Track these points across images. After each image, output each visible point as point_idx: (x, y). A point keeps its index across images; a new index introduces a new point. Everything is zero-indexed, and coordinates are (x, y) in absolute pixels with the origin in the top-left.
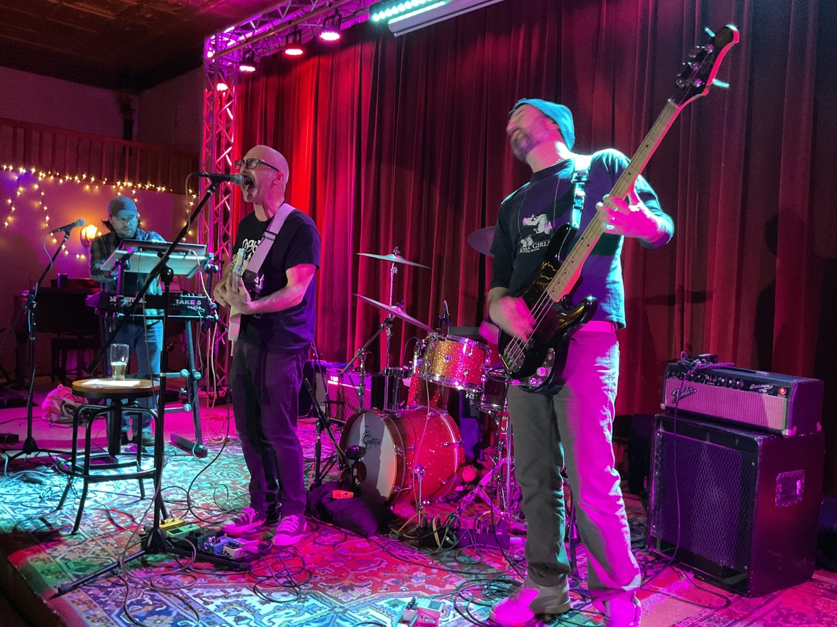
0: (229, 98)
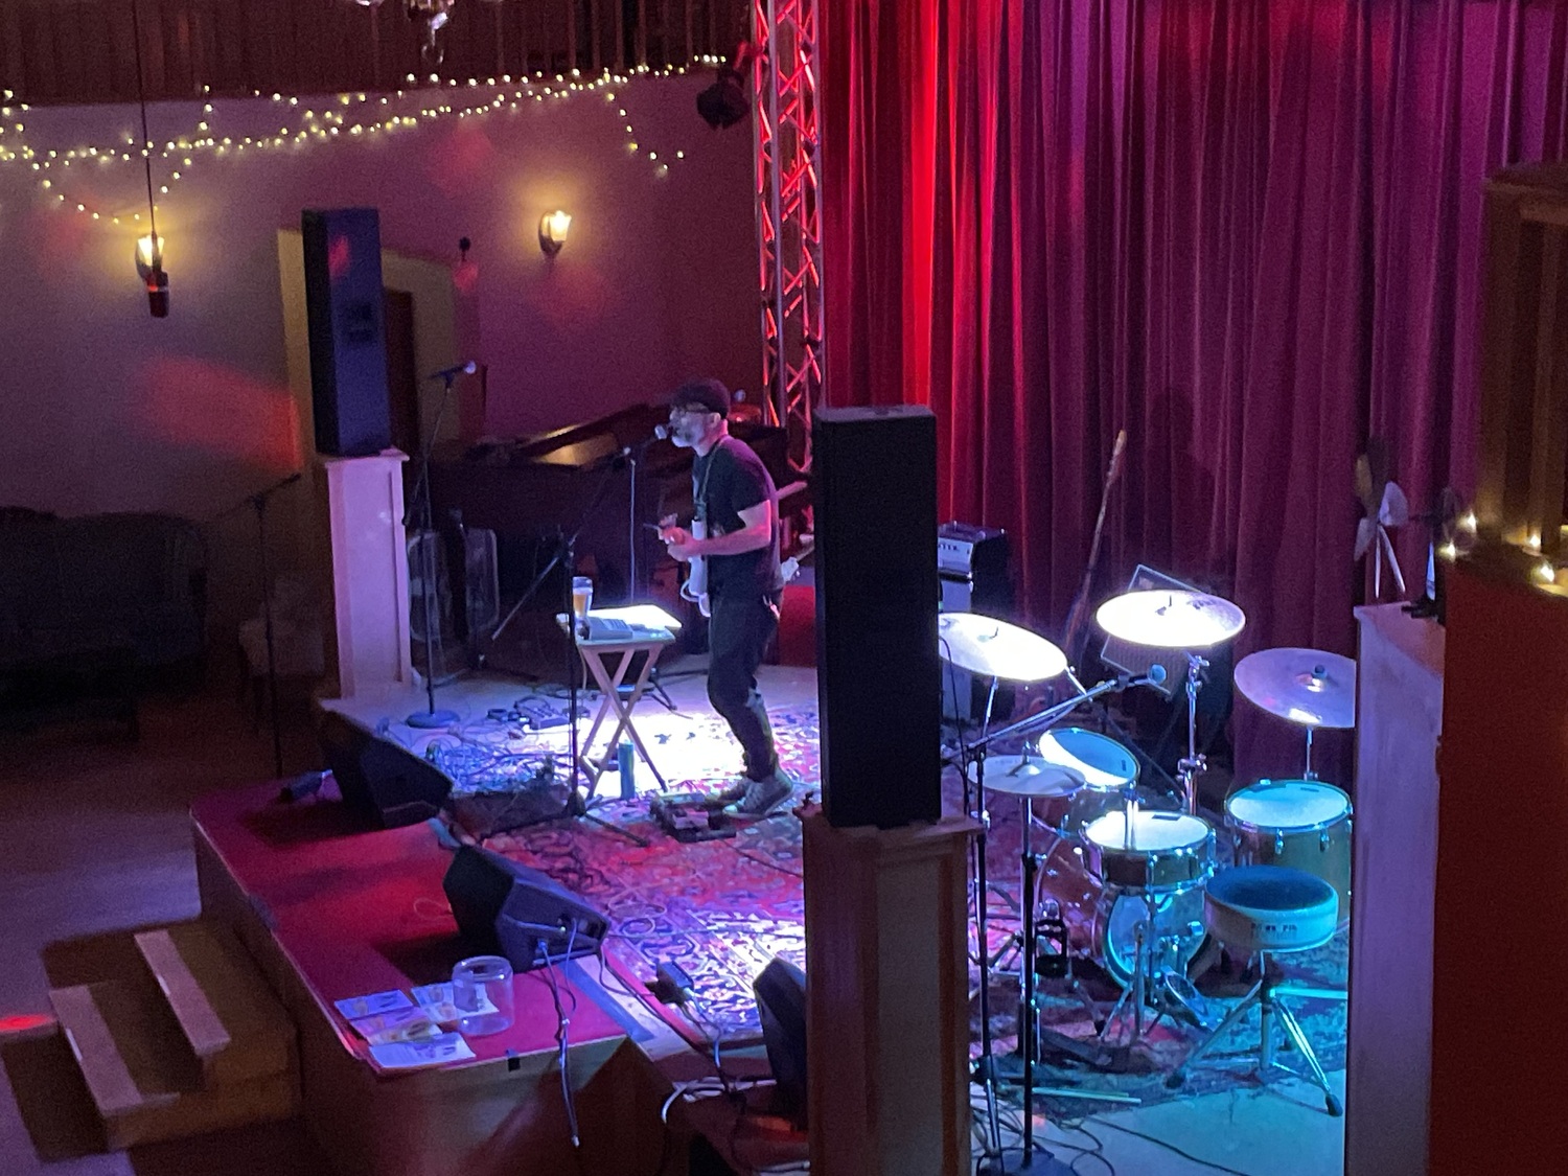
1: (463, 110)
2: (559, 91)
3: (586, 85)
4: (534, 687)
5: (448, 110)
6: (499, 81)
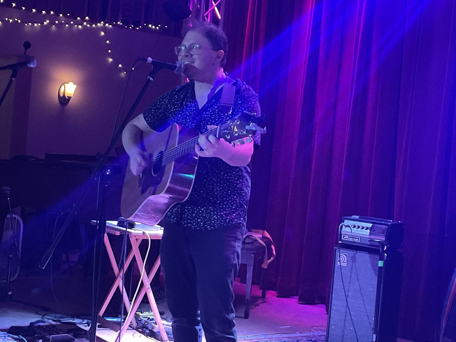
1: (27, 23)
2: (78, 25)
3: (91, 25)
4: (43, 316)
5: (19, 21)
6: (48, 12)
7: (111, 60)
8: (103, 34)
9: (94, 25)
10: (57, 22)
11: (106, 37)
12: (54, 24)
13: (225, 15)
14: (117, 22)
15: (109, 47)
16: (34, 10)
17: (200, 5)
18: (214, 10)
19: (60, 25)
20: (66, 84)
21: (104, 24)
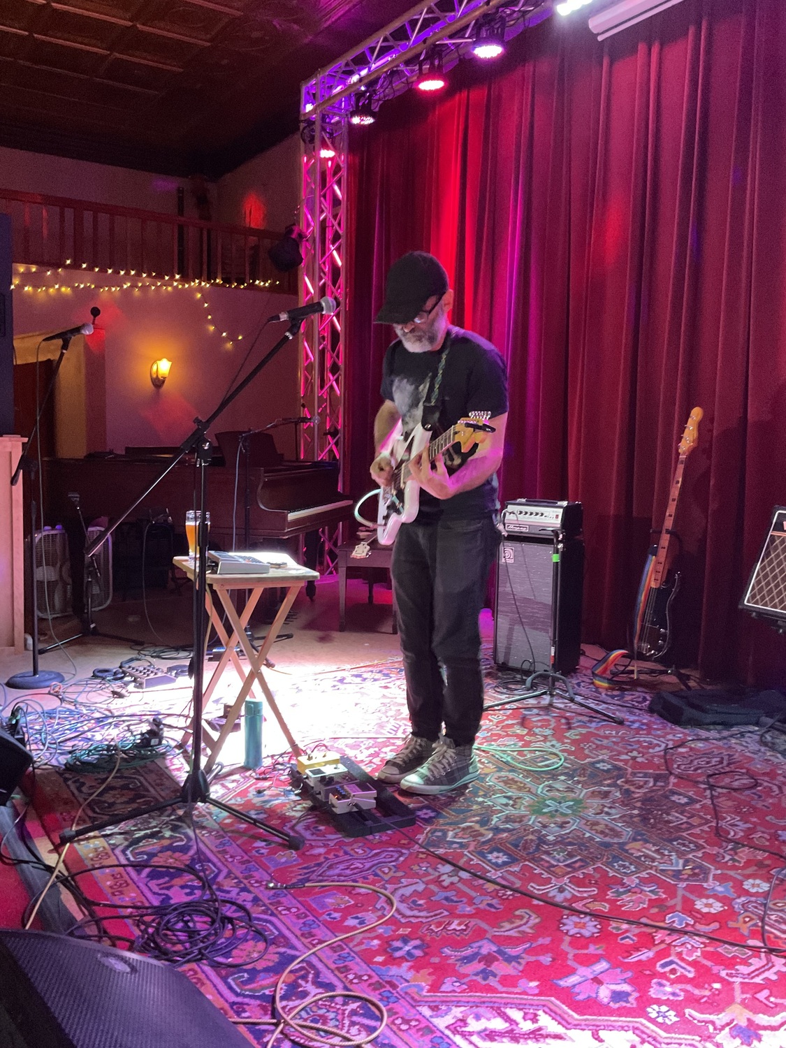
0: (337, 169)
1: (103, 287)
2: (167, 286)
3: (184, 285)
4: (139, 651)
5: (93, 286)
6: (127, 273)
7: (212, 328)
8: (199, 296)
9: (187, 286)
10: (140, 285)
11: (204, 299)
12: (137, 287)
13: (348, 262)
14: (215, 280)
15: (208, 311)
16: (110, 271)
17: (315, 249)
18: (331, 255)
19: (144, 288)
20: (158, 362)
21: (200, 283)
